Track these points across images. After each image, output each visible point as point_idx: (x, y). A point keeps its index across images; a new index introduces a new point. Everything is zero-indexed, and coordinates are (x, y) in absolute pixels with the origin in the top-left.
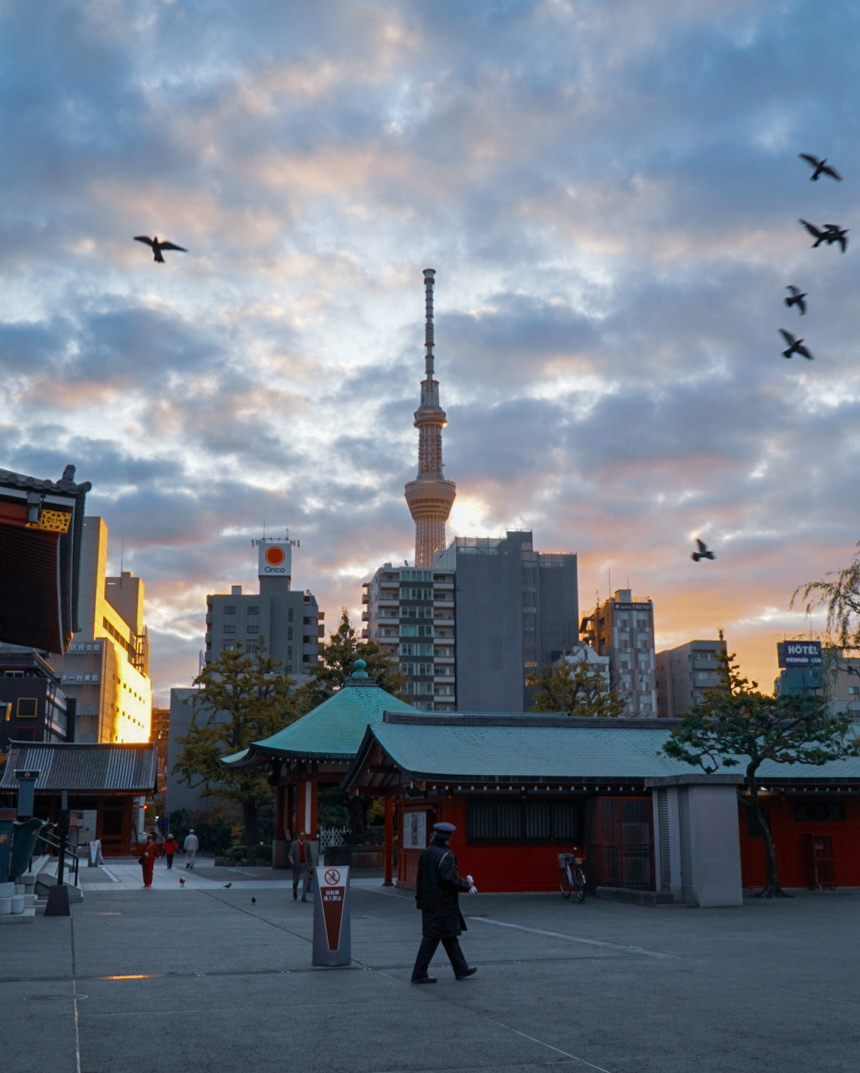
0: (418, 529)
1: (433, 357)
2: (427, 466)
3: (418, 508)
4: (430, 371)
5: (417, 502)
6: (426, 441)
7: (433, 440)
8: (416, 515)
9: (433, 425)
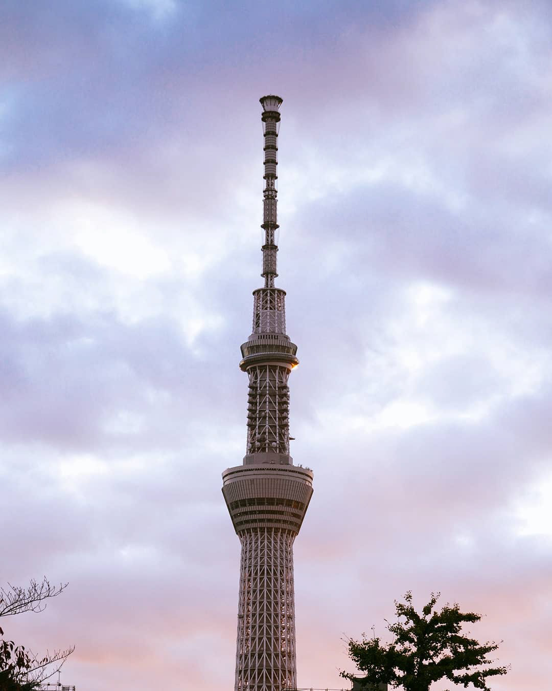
0: (244, 552)
1: (275, 248)
2: (262, 440)
3: (246, 513)
4: (269, 272)
5: (243, 503)
6: (262, 395)
7: (273, 395)
8: (242, 526)
9: (273, 368)
